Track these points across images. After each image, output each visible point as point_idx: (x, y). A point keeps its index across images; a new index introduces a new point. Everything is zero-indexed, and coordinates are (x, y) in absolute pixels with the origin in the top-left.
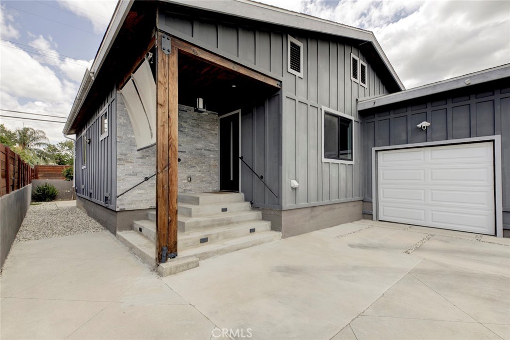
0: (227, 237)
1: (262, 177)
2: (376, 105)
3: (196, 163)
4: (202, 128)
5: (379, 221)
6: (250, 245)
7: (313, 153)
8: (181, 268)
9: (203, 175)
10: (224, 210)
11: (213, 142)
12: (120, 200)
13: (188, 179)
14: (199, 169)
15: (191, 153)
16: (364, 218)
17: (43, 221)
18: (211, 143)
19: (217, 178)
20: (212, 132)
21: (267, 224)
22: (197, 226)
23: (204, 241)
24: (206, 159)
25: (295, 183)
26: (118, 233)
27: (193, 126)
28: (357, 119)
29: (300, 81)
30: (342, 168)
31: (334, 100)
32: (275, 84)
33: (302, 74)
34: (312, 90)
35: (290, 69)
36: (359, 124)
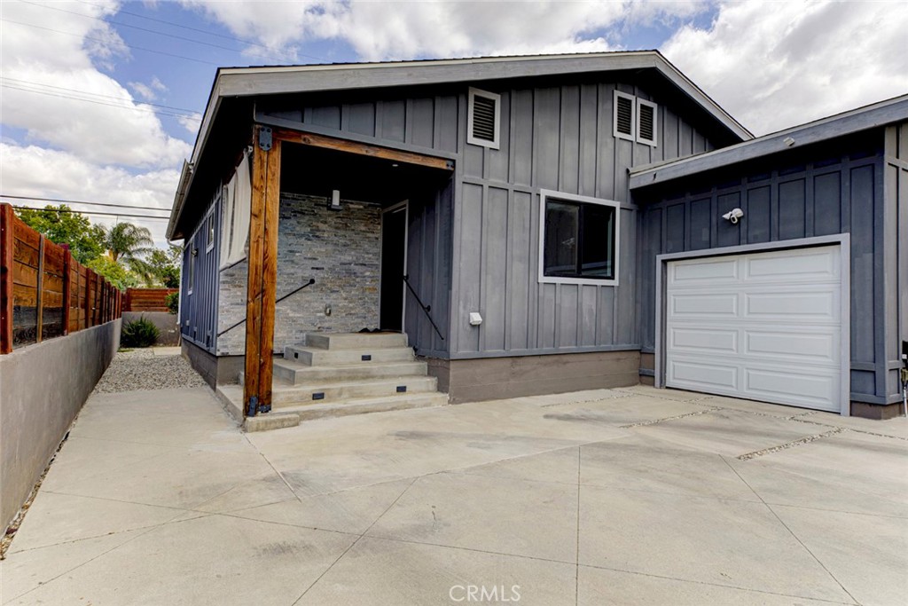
0: (354, 395)
1: (429, 308)
2: (658, 180)
3: (340, 286)
4: (353, 230)
5: (667, 388)
6: (389, 407)
7: (518, 268)
8: (273, 425)
9: (351, 305)
10: (366, 358)
11: (372, 252)
12: (222, 340)
13: (325, 311)
14: (344, 295)
15: (332, 270)
16: (642, 383)
17: (131, 373)
18: (368, 253)
19: (377, 310)
20: (369, 235)
21: (431, 382)
22: (314, 378)
23: (318, 397)
24: (358, 280)
25: (476, 318)
26: (218, 387)
27: (337, 228)
28: (628, 205)
29: (493, 154)
30: (586, 293)
31: (569, 177)
32: (443, 165)
33: (496, 144)
34: (521, 166)
35: (471, 140)
36: (634, 213)
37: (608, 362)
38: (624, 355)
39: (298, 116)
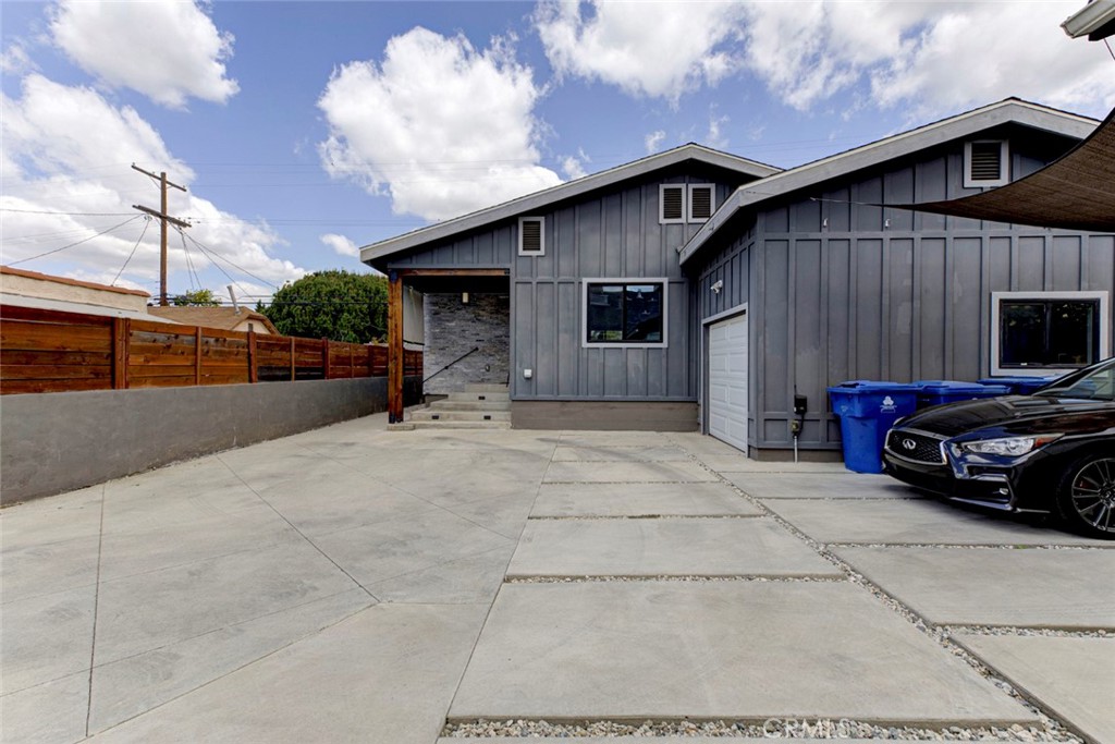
3: (495, 352)
5: (709, 435)
7: (564, 338)
10: (482, 398)
13: (486, 368)
15: (490, 341)
22: (441, 408)
23: (435, 417)
25: (528, 373)
28: (677, 277)
29: (540, 260)
30: (631, 354)
31: (612, 265)
32: (502, 274)
33: (542, 252)
34: (565, 264)
35: (521, 252)
36: (685, 285)
37: (658, 410)
38: (677, 406)
39: (409, 260)
